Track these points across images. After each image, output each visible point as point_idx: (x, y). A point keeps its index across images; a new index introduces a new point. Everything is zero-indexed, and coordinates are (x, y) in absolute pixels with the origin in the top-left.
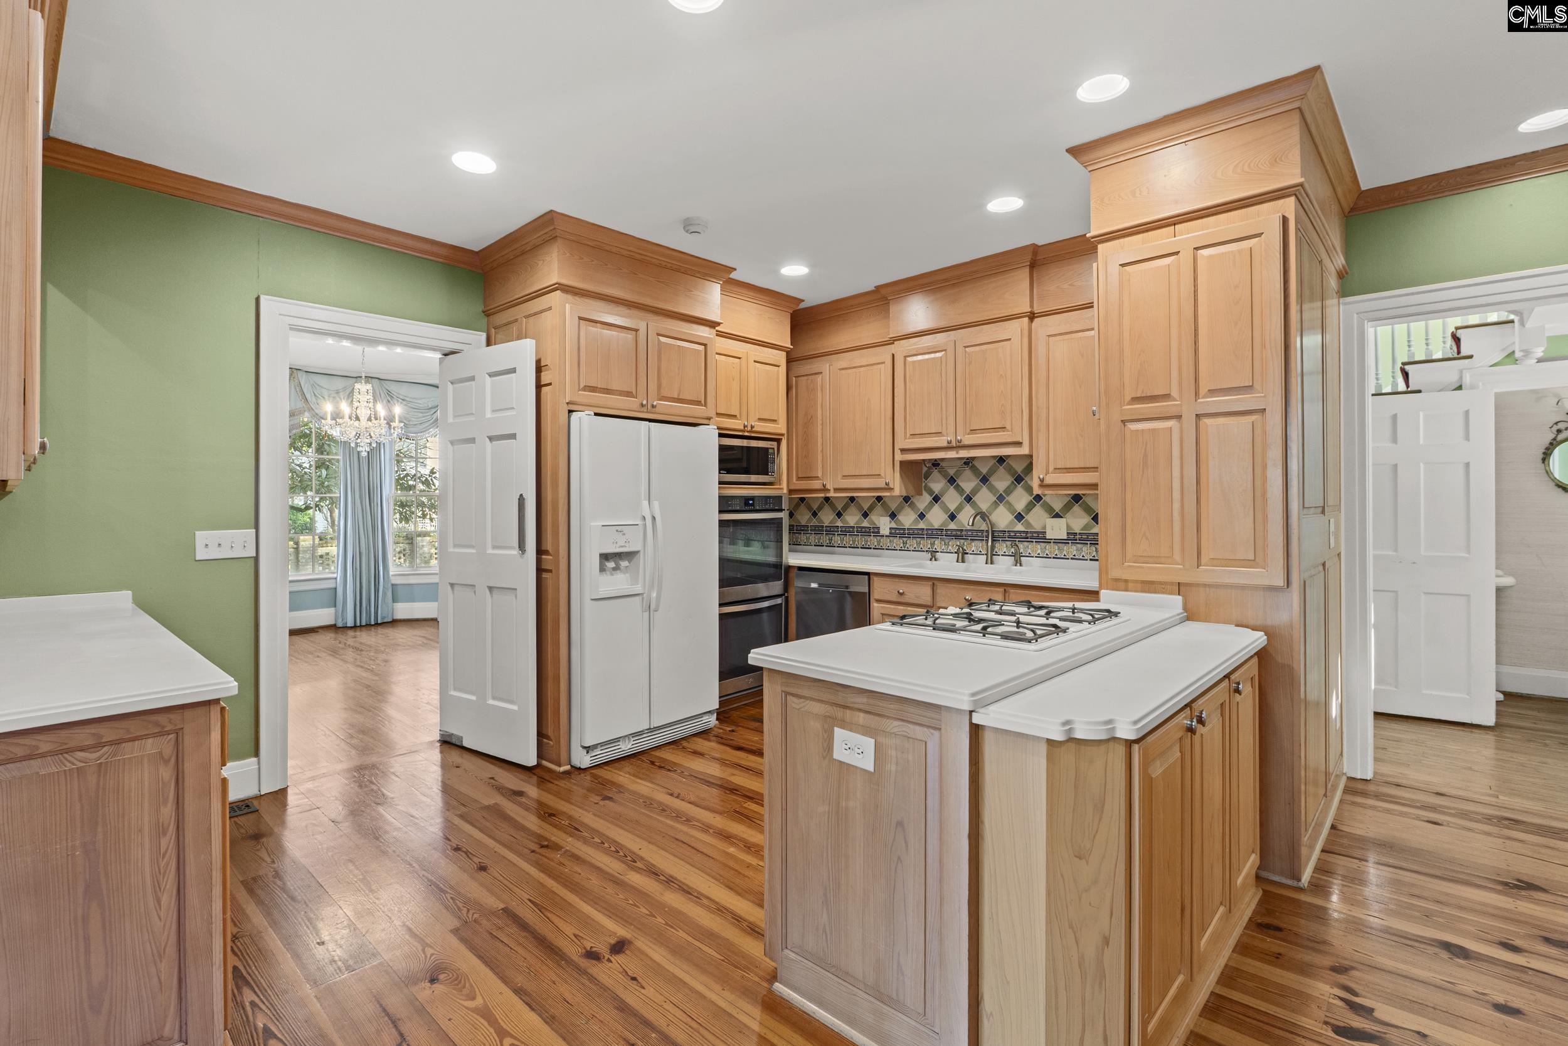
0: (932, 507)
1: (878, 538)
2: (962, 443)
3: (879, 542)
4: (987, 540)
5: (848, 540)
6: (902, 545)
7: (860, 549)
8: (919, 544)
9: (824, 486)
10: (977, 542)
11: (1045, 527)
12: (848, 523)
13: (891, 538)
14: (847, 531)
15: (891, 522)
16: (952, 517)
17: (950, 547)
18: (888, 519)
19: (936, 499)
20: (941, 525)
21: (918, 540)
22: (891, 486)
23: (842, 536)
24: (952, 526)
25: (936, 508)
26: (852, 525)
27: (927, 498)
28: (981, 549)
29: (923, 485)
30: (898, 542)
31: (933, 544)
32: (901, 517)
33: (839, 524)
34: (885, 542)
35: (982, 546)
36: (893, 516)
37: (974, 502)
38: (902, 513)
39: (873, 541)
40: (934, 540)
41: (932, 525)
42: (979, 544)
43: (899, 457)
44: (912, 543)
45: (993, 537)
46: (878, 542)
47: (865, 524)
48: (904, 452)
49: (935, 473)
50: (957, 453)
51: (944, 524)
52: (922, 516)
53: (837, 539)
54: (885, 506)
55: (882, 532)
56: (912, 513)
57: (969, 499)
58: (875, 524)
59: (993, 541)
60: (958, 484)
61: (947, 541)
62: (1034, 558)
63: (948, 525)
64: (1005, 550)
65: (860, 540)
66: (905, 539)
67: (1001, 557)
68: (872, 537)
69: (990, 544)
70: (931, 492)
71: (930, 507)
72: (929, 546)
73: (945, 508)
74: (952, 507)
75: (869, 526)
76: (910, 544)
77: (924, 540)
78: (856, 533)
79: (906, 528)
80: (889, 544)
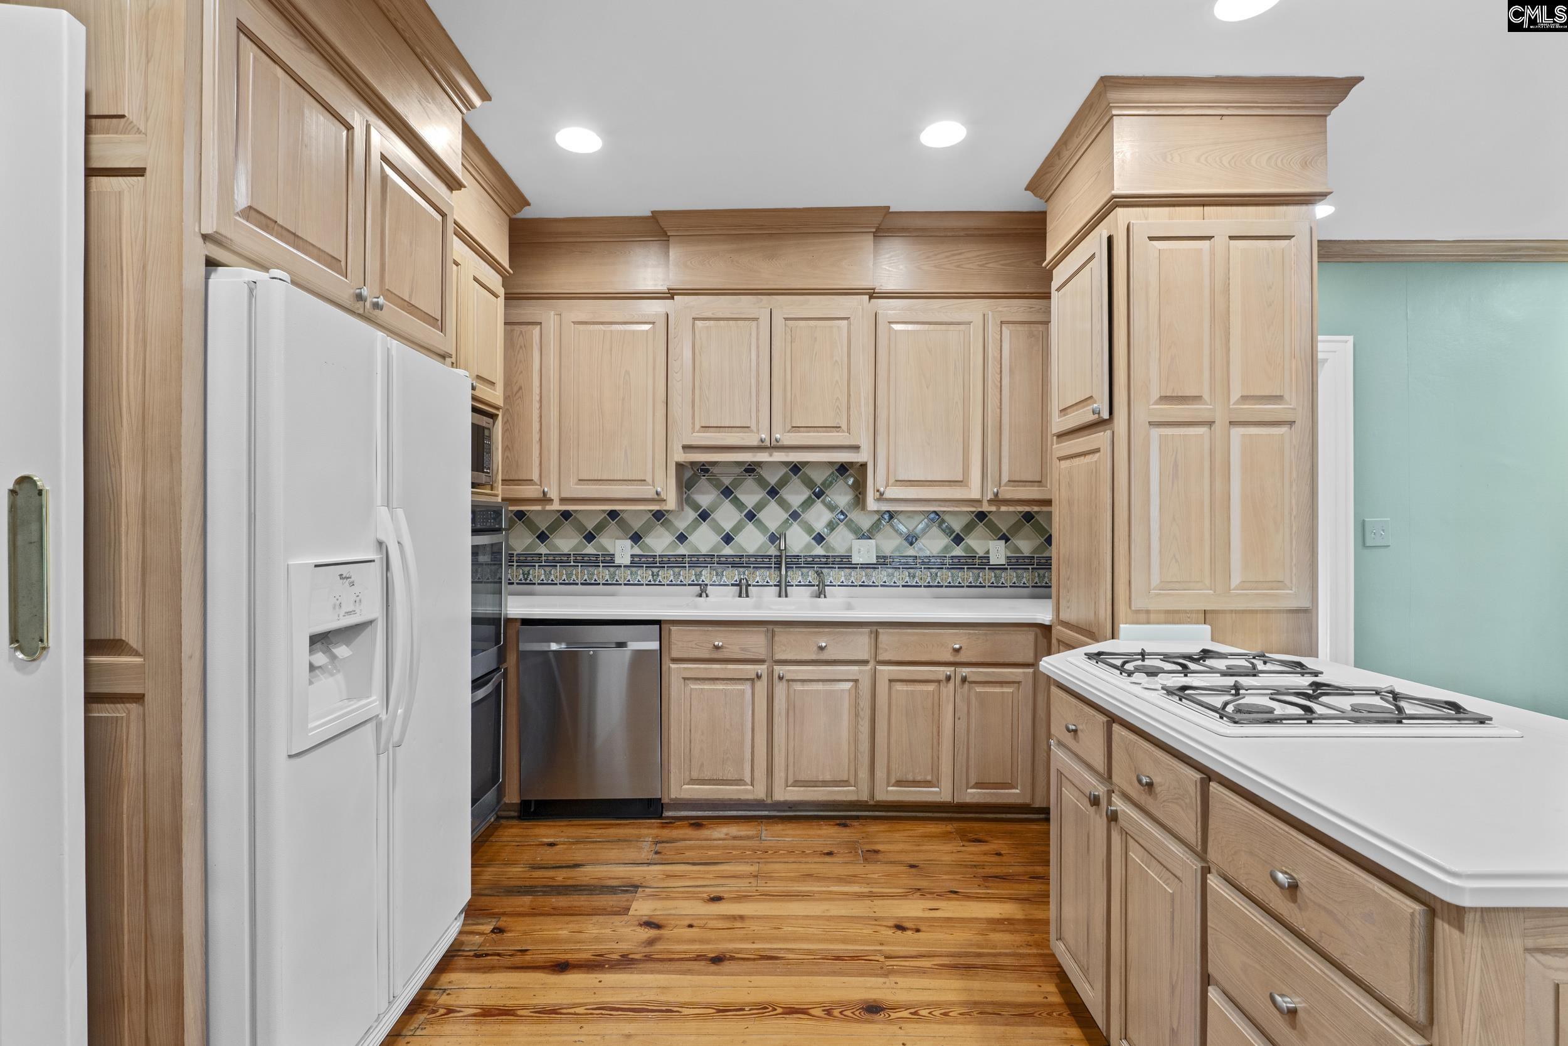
0: (699, 526)
1: (612, 569)
2: (780, 443)
3: (612, 576)
4: (780, 568)
5: (558, 573)
6: (650, 578)
7: (580, 586)
8: (677, 575)
9: (544, 493)
10: (762, 570)
11: (850, 549)
12: (557, 548)
13: (634, 569)
14: (558, 560)
15: (632, 547)
16: (728, 539)
17: (724, 578)
18: (629, 542)
19: (704, 516)
20: (712, 550)
21: (677, 570)
22: (663, 496)
23: (548, 569)
24: (728, 550)
25: (704, 527)
26: (566, 552)
27: (691, 515)
28: (768, 579)
29: (685, 496)
30: (643, 574)
31: (700, 575)
32: (649, 540)
33: (543, 550)
34: (623, 575)
35: (770, 574)
36: (636, 538)
37: (759, 521)
38: (653, 533)
39: (605, 574)
40: (701, 569)
41: (698, 550)
42: (767, 573)
43: (681, 457)
44: (667, 575)
45: (786, 564)
46: (610, 575)
47: (590, 549)
48: (687, 450)
49: (703, 482)
50: (771, 455)
51: (715, 548)
52: (682, 538)
53: (539, 573)
54: (623, 526)
55: (618, 561)
56: (667, 533)
57: (751, 516)
58: (606, 550)
59: (787, 568)
60: (736, 497)
61: (720, 570)
62: (837, 587)
63: (721, 550)
64: (800, 578)
65: (580, 573)
66: (655, 570)
67: (794, 587)
68: (601, 569)
69: (783, 572)
70: (695, 506)
71: (694, 526)
72: (693, 578)
73: (717, 528)
74: (728, 527)
75: (595, 552)
76: (663, 576)
77: (686, 570)
78: (572, 564)
79: (657, 554)
80: (629, 577)
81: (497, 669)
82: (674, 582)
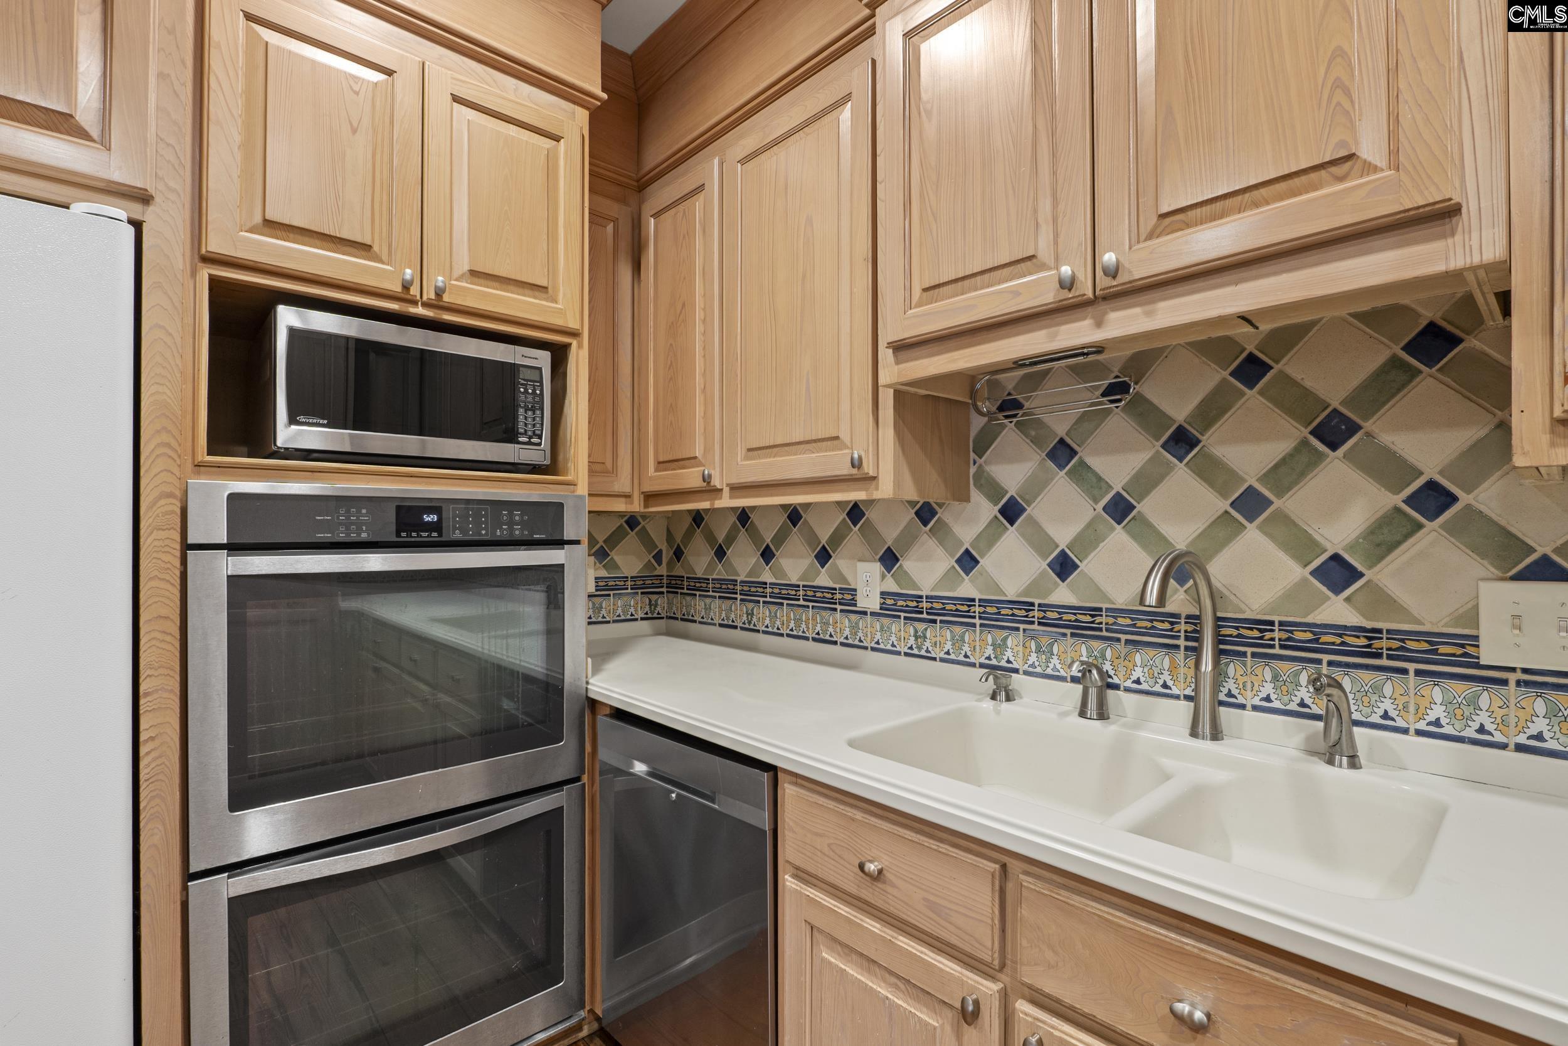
0: (1000, 535)
1: (853, 617)
2: (1123, 278)
3: (854, 628)
4: (1197, 651)
5: (785, 616)
6: (912, 641)
7: (811, 643)
8: (958, 641)
9: (707, 479)
10: (1151, 652)
11: (1472, 616)
12: (784, 575)
13: (886, 621)
14: (785, 595)
15: (883, 577)
16: (1064, 567)
17: (1055, 661)
18: (877, 568)
19: (1011, 512)
20: (1027, 591)
21: (958, 630)
22: (869, 468)
23: (773, 608)
24: (1063, 594)
25: (1012, 537)
26: (794, 581)
27: (984, 510)
28: (1166, 677)
29: (973, 470)
30: (900, 632)
31: (999, 647)
32: (908, 564)
33: (767, 577)
34: (870, 629)
35: (1173, 669)
36: (890, 559)
37: (1142, 520)
38: (915, 552)
39: (841, 624)
40: (1005, 633)
41: (999, 590)
42: (1164, 661)
43: (892, 372)
44: (940, 638)
45: (1219, 639)
46: (852, 627)
47: (823, 579)
48: (903, 355)
49: (1010, 434)
50: (1099, 324)
51: (1034, 586)
52: (968, 561)
53: (763, 615)
54: (871, 534)
55: (862, 603)
56: (940, 551)
57: (1120, 509)
58: (845, 581)
59: (1219, 654)
60: (1082, 464)
61: (1045, 641)
62: (1412, 739)
63: (1049, 592)
64: (1268, 689)
65: (812, 620)
66: (921, 626)
67: (1248, 714)
68: (838, 615)
69: (1207, 665)
70: (993, 490)
71: (990, 536)
72: (989, 651)
73: (1039, 540)
74: (1063, 536)
75: (831, 584)
76: (934, 640)
77: (975, 631)
78: (801, 602)
79: (924, 593)
80: (878, 636)
81: (577, 779)
82: (953, 657)
